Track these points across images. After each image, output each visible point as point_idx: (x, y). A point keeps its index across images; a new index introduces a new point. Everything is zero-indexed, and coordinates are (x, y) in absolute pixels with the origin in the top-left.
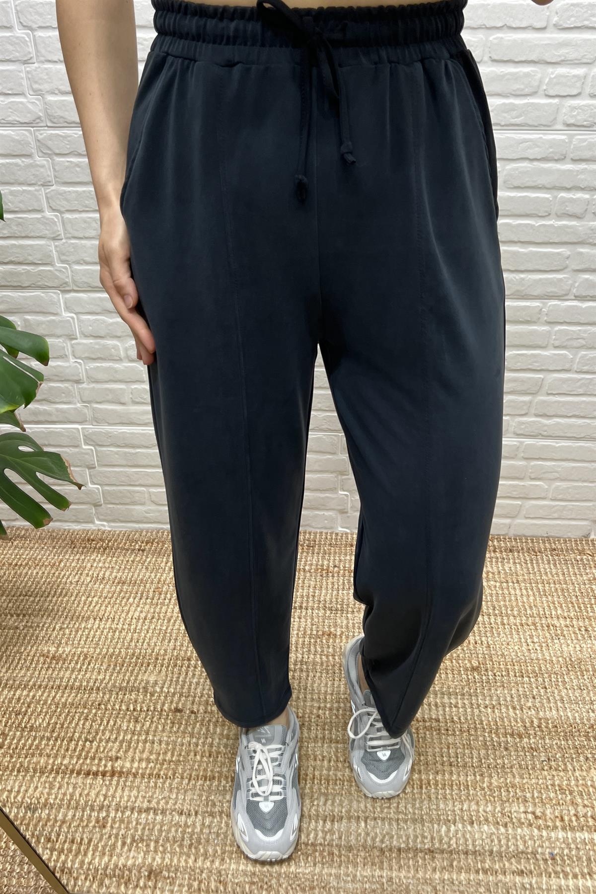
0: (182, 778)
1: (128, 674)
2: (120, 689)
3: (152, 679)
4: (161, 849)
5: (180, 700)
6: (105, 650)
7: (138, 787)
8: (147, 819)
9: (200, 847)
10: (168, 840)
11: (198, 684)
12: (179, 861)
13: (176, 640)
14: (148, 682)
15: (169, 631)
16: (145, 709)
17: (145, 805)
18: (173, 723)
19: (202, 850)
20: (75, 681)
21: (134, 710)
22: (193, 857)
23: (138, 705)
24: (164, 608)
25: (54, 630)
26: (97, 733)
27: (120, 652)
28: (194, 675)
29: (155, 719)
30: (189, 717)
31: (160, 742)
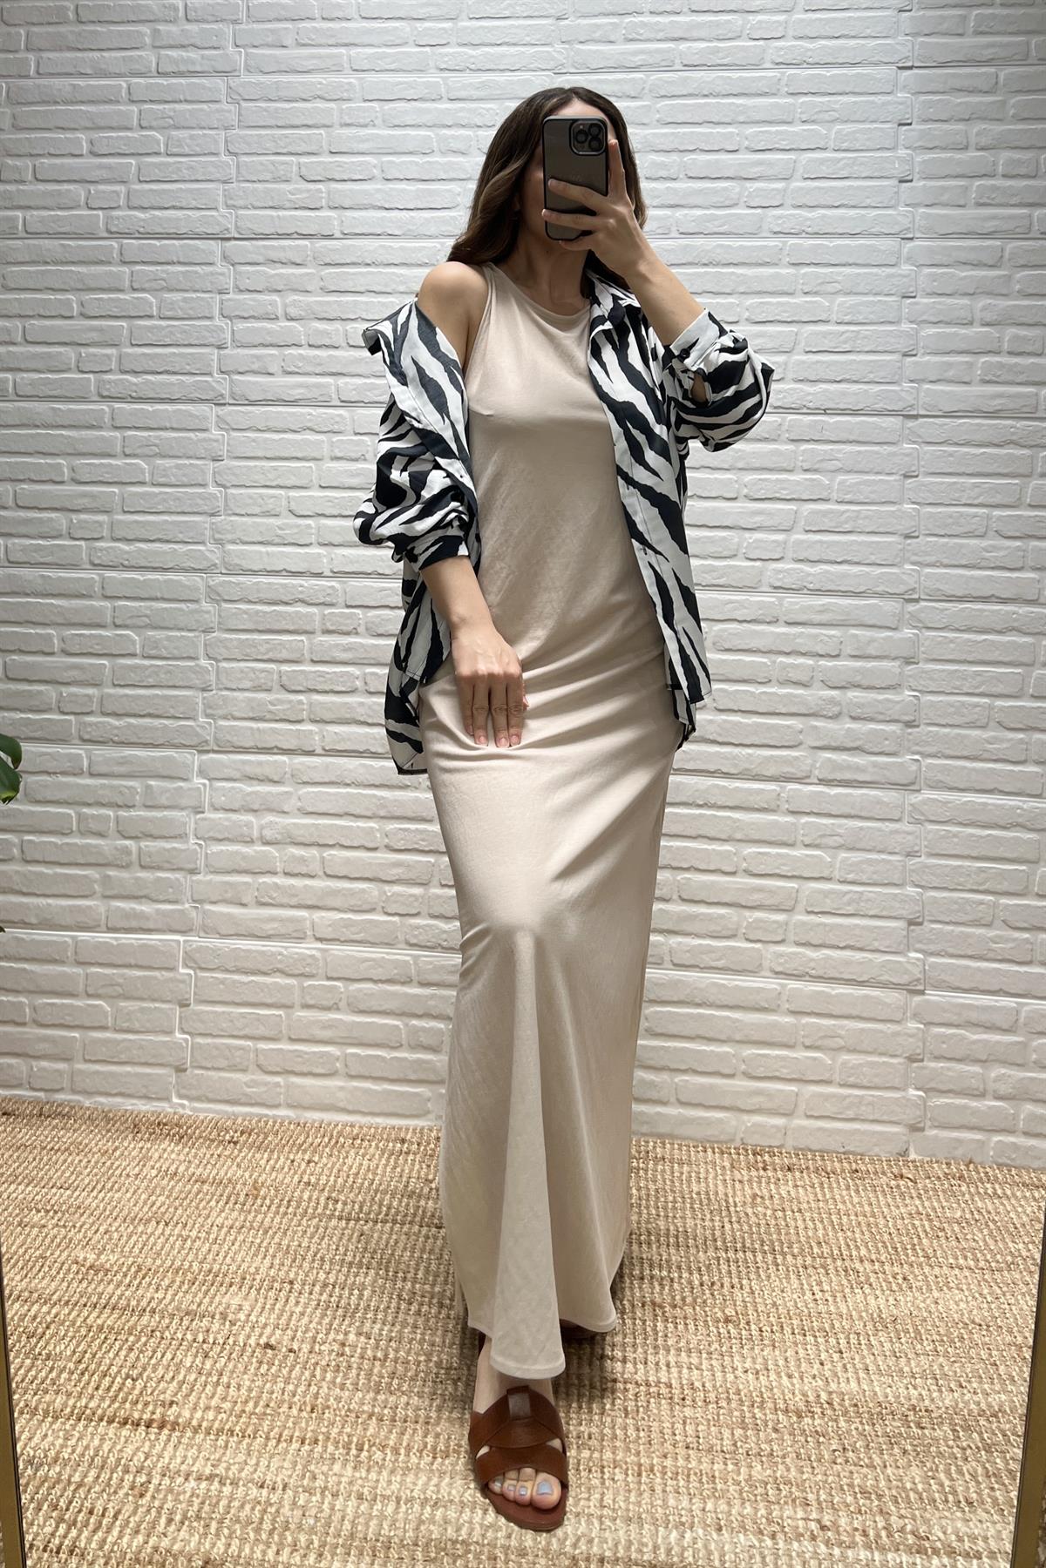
0: (268, 1439)
1: (200, 1295)
2: (187, 1314)
3: (236, 1301)
4: (226, 1531)
5: (273, 1333)
6: (168, 1263)
7: (200, 1447)
8: (208, 1490)
9: (287, 1533)
10: (238, 1521)
11: (303, 1314)
12: (252, 1551)
13: (274, 1256)
14: (228, 1306)
15: (265, 1244)
16: (221, 1342)
17: (208, 1471)
18: (261, 1363)
19: (290, 1539)
20: (120, 1298)
21: (204, 1342)
22: (274, 1548)
23: (211, 1336)
24: (259, 1218)
25: (96, 1232)
26: (144, 1369)
27: (191, 1266)
28: (298, 1302)
29: (234, 1355)
30: (285, 1357)
31: (239, 1387)
